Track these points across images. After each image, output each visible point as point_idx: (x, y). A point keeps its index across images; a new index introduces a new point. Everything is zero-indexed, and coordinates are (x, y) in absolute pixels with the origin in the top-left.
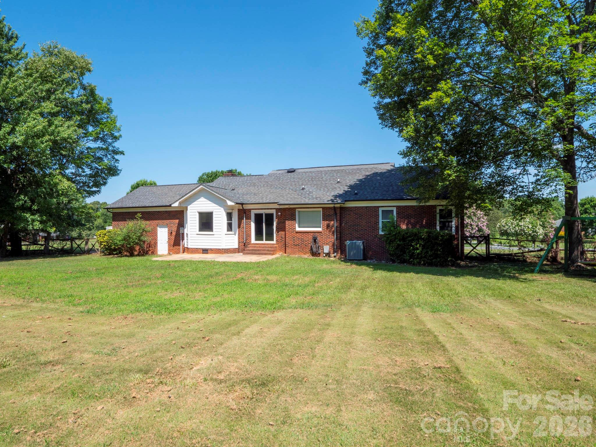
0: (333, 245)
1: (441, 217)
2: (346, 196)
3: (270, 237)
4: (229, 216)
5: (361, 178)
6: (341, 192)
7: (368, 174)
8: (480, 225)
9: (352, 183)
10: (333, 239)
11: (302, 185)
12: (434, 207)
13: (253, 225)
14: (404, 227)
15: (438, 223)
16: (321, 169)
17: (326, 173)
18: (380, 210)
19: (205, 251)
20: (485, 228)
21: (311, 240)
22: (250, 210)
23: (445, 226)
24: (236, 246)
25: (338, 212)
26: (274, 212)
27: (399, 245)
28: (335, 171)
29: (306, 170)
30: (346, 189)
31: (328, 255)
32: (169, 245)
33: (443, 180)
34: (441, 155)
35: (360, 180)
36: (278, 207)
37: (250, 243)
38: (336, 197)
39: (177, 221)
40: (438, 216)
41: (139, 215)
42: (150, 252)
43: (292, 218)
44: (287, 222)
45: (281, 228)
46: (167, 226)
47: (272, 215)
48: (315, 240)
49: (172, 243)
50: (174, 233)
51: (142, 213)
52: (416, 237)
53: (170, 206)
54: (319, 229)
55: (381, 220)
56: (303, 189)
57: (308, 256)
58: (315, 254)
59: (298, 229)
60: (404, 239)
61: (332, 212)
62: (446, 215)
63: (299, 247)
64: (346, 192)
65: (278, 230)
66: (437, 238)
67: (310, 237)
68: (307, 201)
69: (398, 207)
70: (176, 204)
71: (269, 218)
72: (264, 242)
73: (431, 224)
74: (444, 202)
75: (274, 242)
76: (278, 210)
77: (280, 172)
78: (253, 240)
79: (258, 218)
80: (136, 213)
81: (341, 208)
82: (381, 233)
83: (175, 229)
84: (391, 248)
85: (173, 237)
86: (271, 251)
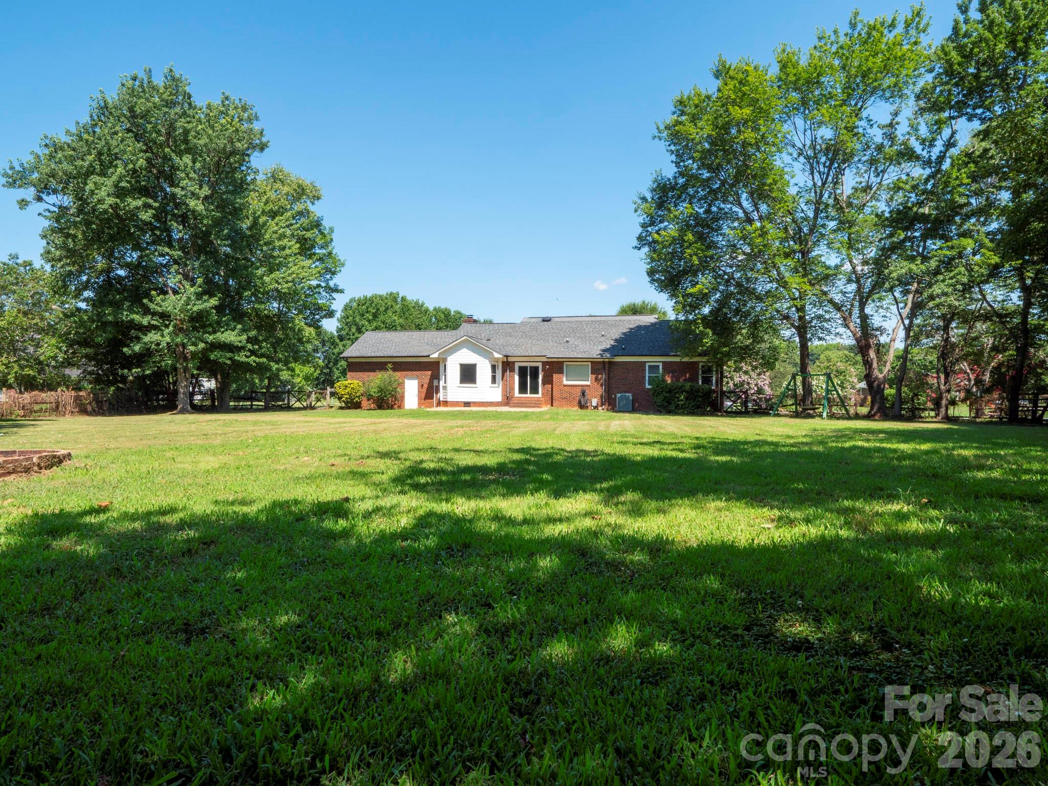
0: (601, 396)
1: (703, 373)
2: (613, 350)
3: (535, 390)
4: (494, 368)
5: (625, 331)
6: (608, 346)
7: (631, 326)
8: (761, 384)
9: (617, 336)
10: (600, 391)
11: (565, 337)
12: (697, 363)
13: (517, 378)
14: (669, 380)
15: (700, 377)
16: (580, 319)
17: (587, 323)
18: (647, 365)
19: (467, 404)
20: (766, 388)
21: (579, 394)
22: (514, 363)
23: (707, 380)
24: (500, 400)
25: (607, 366)
26: (540, 365)
27: (665, 397)
28: (596, 322)
29: (564, 319)
30: (612, 343)
31: (596, 408)
32: (420, 398)
33: (703, 346)
34: (701, 328)
35: (624, 334)
36: (544, 359)
37: (513, 397)
38: (604, 351)
39: (430, 373)
40: (700, 372)
41: (390, 365)
42: (396, 407)
43: (561, 371)
44: (555, 376)
45: (548, 380)
46: (417, 377)
47: (537, 368)
48: (583, 394)
49: (424, 396)
50: (426, 386)
51: (394, 363)
52: (681, 390)
53: (428, 356)
54: (588, 383)
55: (647, 375)
56: (567, 342)
57: (576, 408)
58: (582, 406)
59: (565, 382)
60: (670, 391)
61: (601, 366)
62: (708, 370)
63: (566, 400)
64: (613, 346)
65: (544, 383)
66: (698, 391)
67: (579, 390)
68: (576, 355)
69: (664, 363)
70: (436, 355)
71: (535, 372)
72: (529, 395)
73: (694, 379)
74: (705, 359)
75: (540, 395)
76: (544, 363)
77: (533, 320)
78: (517, 393)
79: (523, 372)
80: (386, 363)
81: (610, 363)
82: (648, 386)
83: (426, 381)
84: (659, 400)
85: (425, 390)
86: (537, 404)
